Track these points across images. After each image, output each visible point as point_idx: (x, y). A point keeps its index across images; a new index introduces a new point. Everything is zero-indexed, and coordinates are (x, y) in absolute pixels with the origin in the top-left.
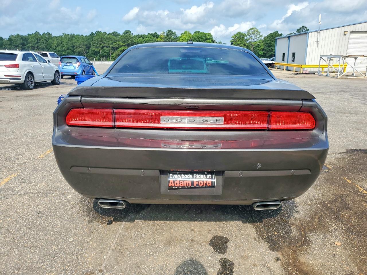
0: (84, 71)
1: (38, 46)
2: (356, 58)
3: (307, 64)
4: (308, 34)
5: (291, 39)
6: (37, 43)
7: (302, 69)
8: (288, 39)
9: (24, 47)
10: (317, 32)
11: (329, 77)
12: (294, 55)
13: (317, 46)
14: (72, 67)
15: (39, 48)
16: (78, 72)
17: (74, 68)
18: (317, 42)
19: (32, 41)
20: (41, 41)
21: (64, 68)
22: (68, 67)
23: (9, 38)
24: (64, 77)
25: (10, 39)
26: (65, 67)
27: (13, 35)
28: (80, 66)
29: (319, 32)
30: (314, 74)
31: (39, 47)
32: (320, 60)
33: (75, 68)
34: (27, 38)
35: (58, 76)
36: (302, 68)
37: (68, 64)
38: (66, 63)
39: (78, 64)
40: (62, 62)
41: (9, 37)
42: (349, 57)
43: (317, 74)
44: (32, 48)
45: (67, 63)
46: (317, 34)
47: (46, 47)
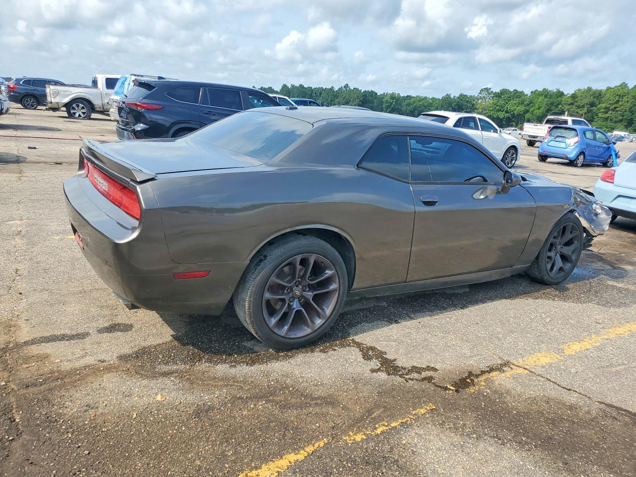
0: (582, 153)
1: (615, 108)
6: (618, 102)
9: (592, 109)
14: (563, 145)
15: (617, 111)
16: (571, 153)
17: (565, 146)
19: (609, 99)
20: (625, 99)
21: (549, 144)
22: (556, 144)
23: (572, 94)
24: (549, 160)
25: (574, 96)
26: (552, 143)
27: (582, 88)
28: (576, 144)
31: (617, 109)
33: (568, 146)
34: (602, 94)
35: (513, 155)
37: (558, 139)
38: (556, 136)
39: (576, 139)
40: (550, 135)
41: (573, 92)
44: (604, 111)
45: (558, 136)
47: (630, 110)
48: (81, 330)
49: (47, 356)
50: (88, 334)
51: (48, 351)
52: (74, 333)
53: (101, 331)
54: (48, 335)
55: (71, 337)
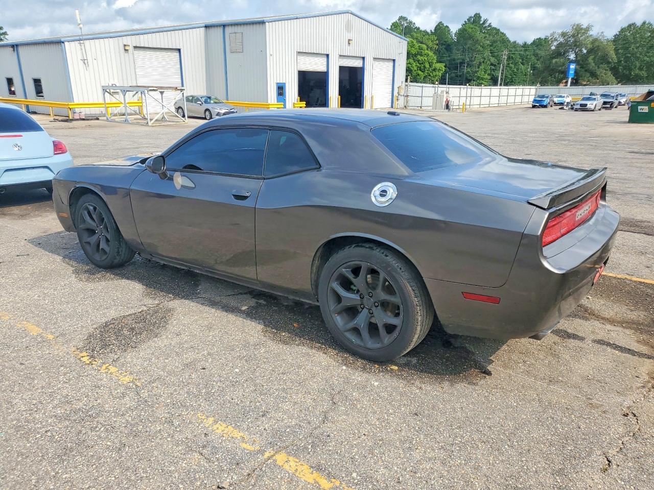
2: (162, 93)
3: (76, 102)
4: (63, 44)
5: (21, 49)
7: (70, 112)
8: (14, 50)
10: (79, 42)
11: (131, 124)
12: (37, 82)
13: (85, 68)
18: (84, 61)
29: (82, 42)
30: (98, 119)
32: (104, 94)
36: (70, 109)
42: (157, 90)
43: (105, 118)
46: (79, 45)
48: (597, 346)
49: (638, 342)
50: (594, 341)
51: (636, 344)
52: (605, 347)
53: (582, 339)
54: (627, 355)
55: (609, 344)
